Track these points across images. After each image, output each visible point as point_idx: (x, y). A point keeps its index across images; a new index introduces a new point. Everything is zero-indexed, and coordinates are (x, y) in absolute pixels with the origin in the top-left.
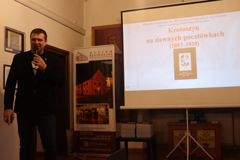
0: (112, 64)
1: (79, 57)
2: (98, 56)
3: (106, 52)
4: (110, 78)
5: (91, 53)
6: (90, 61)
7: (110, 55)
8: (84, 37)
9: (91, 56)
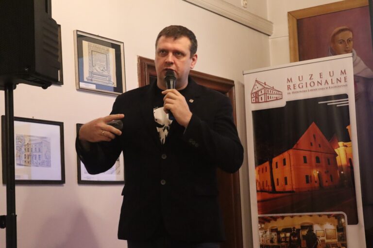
0: (348, 107)
1: (260, 93)
2: (309, 88)
3: (331, 74)
4: (345, 144)
5: (290, 80)
6: (287, 102)
7: (343, 83)
8: (270, 40)
9: (292, 87)
